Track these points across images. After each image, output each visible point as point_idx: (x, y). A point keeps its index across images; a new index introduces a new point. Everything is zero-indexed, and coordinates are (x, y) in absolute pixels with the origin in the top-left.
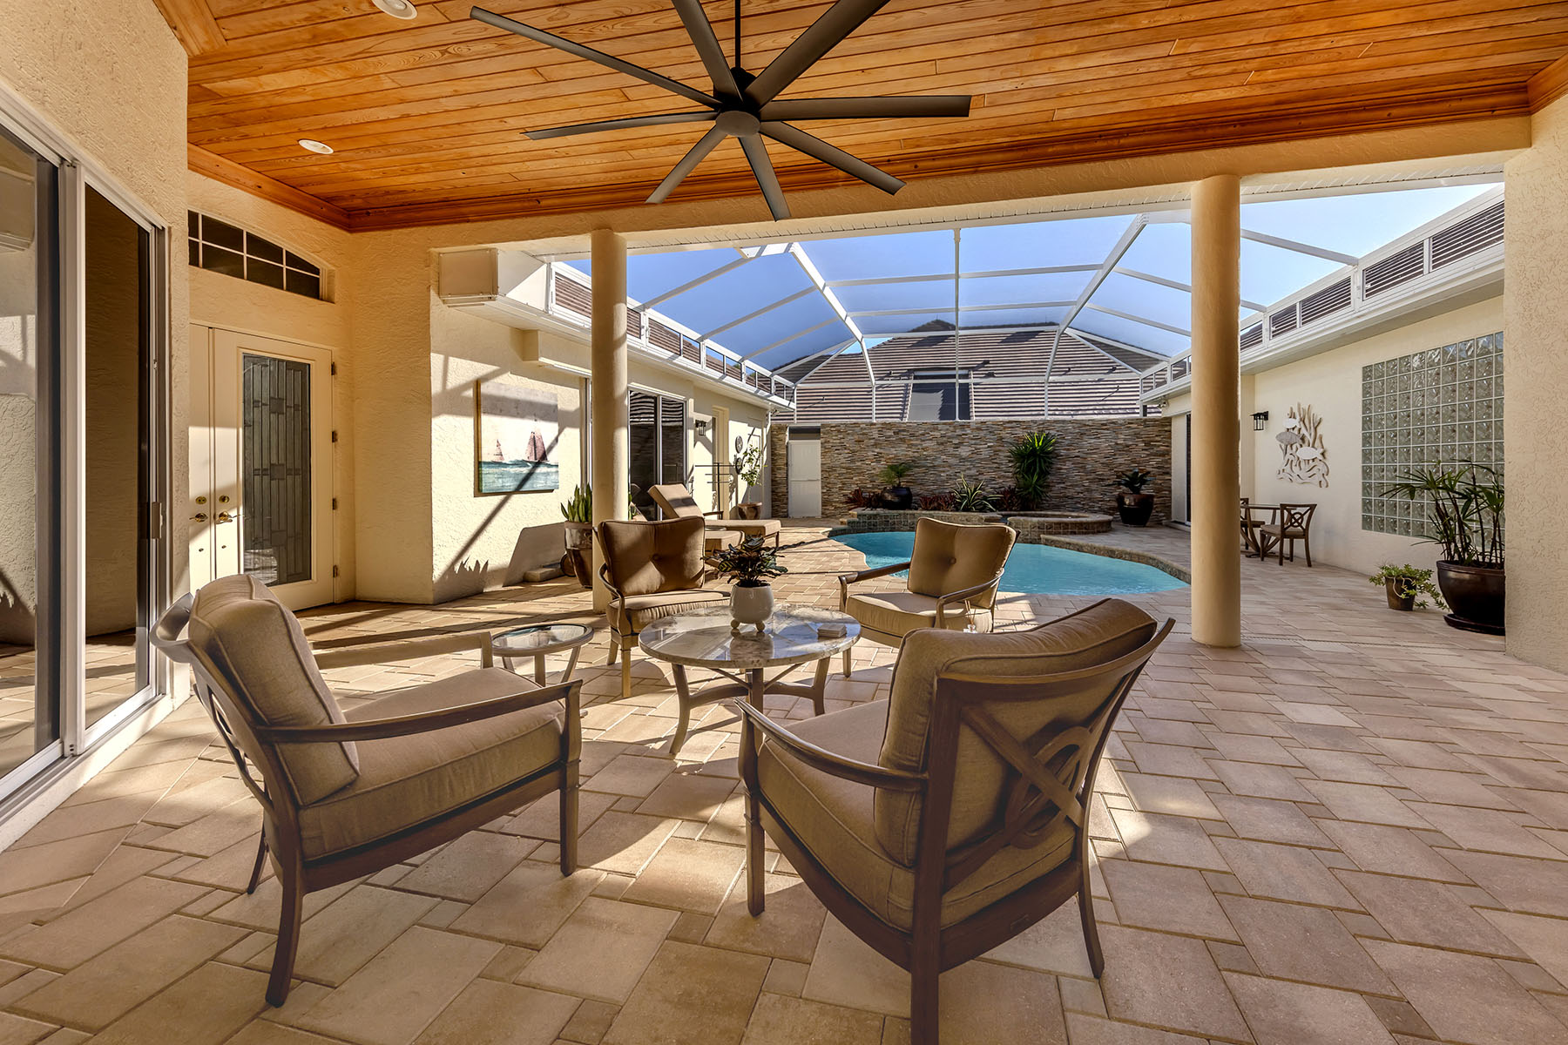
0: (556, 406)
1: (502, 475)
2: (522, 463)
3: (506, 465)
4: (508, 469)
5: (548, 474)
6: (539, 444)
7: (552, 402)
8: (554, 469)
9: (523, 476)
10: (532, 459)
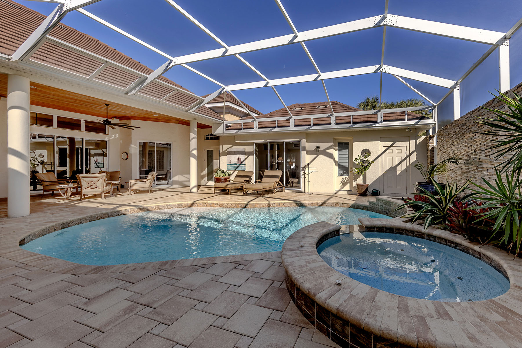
0: (245, 151)
1: (231, 167)
2: (236, 164)
3: (232, 164)
4: (232, 165)
5: (242, 166)
6: (240, 160)
7: (244, 150)
8: (244, 165)
9: (236, 167)
10: (238, 163)
